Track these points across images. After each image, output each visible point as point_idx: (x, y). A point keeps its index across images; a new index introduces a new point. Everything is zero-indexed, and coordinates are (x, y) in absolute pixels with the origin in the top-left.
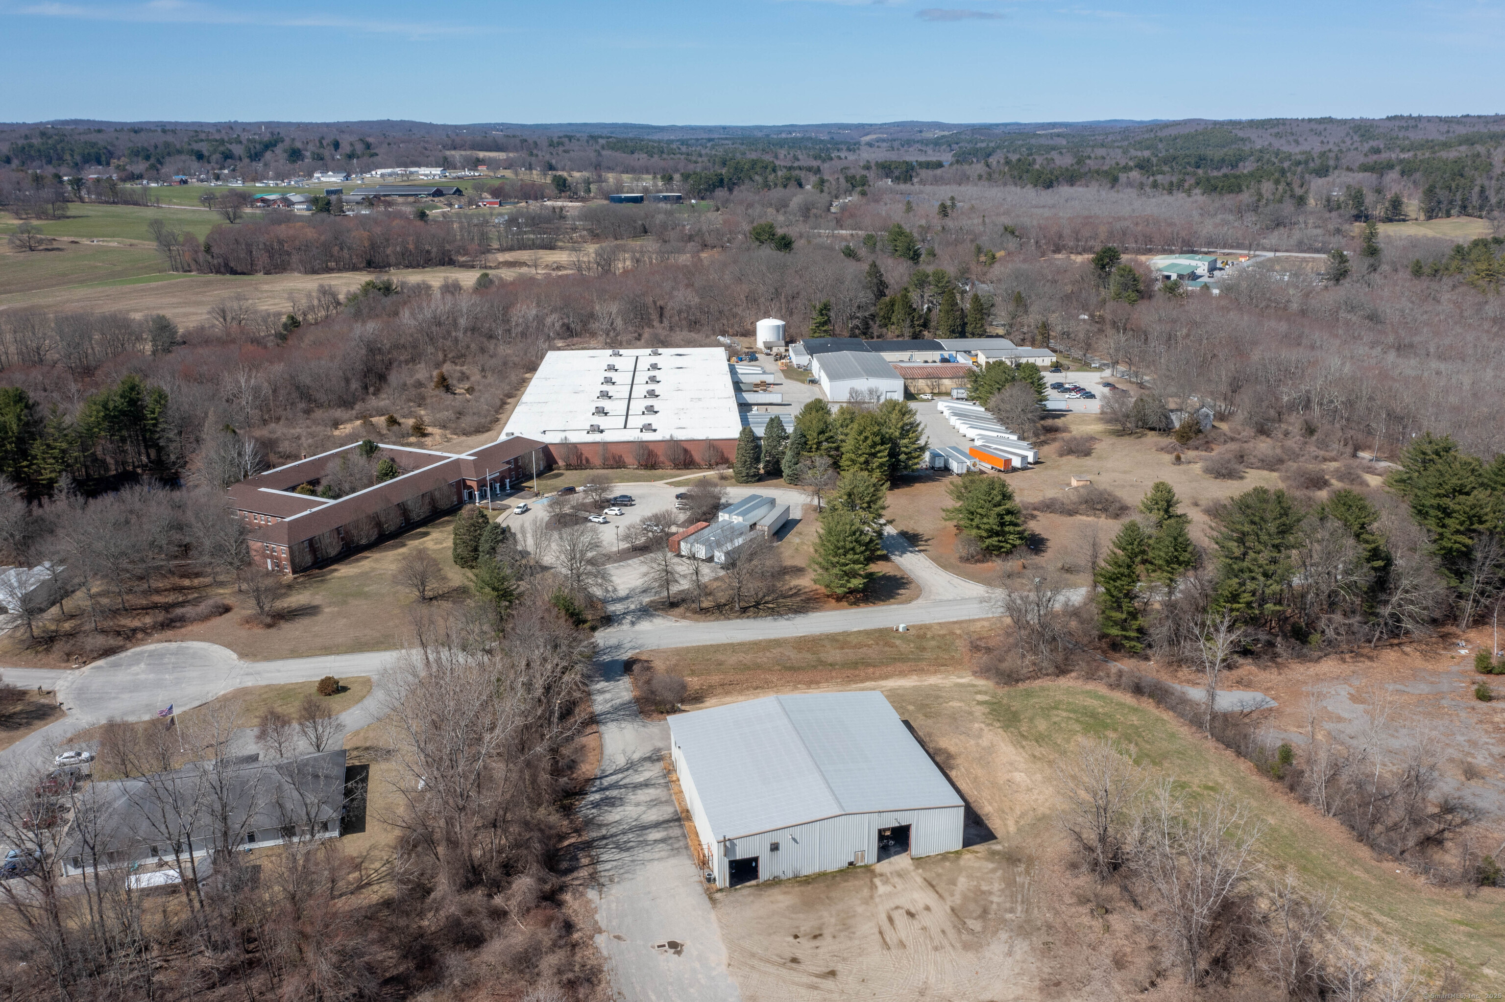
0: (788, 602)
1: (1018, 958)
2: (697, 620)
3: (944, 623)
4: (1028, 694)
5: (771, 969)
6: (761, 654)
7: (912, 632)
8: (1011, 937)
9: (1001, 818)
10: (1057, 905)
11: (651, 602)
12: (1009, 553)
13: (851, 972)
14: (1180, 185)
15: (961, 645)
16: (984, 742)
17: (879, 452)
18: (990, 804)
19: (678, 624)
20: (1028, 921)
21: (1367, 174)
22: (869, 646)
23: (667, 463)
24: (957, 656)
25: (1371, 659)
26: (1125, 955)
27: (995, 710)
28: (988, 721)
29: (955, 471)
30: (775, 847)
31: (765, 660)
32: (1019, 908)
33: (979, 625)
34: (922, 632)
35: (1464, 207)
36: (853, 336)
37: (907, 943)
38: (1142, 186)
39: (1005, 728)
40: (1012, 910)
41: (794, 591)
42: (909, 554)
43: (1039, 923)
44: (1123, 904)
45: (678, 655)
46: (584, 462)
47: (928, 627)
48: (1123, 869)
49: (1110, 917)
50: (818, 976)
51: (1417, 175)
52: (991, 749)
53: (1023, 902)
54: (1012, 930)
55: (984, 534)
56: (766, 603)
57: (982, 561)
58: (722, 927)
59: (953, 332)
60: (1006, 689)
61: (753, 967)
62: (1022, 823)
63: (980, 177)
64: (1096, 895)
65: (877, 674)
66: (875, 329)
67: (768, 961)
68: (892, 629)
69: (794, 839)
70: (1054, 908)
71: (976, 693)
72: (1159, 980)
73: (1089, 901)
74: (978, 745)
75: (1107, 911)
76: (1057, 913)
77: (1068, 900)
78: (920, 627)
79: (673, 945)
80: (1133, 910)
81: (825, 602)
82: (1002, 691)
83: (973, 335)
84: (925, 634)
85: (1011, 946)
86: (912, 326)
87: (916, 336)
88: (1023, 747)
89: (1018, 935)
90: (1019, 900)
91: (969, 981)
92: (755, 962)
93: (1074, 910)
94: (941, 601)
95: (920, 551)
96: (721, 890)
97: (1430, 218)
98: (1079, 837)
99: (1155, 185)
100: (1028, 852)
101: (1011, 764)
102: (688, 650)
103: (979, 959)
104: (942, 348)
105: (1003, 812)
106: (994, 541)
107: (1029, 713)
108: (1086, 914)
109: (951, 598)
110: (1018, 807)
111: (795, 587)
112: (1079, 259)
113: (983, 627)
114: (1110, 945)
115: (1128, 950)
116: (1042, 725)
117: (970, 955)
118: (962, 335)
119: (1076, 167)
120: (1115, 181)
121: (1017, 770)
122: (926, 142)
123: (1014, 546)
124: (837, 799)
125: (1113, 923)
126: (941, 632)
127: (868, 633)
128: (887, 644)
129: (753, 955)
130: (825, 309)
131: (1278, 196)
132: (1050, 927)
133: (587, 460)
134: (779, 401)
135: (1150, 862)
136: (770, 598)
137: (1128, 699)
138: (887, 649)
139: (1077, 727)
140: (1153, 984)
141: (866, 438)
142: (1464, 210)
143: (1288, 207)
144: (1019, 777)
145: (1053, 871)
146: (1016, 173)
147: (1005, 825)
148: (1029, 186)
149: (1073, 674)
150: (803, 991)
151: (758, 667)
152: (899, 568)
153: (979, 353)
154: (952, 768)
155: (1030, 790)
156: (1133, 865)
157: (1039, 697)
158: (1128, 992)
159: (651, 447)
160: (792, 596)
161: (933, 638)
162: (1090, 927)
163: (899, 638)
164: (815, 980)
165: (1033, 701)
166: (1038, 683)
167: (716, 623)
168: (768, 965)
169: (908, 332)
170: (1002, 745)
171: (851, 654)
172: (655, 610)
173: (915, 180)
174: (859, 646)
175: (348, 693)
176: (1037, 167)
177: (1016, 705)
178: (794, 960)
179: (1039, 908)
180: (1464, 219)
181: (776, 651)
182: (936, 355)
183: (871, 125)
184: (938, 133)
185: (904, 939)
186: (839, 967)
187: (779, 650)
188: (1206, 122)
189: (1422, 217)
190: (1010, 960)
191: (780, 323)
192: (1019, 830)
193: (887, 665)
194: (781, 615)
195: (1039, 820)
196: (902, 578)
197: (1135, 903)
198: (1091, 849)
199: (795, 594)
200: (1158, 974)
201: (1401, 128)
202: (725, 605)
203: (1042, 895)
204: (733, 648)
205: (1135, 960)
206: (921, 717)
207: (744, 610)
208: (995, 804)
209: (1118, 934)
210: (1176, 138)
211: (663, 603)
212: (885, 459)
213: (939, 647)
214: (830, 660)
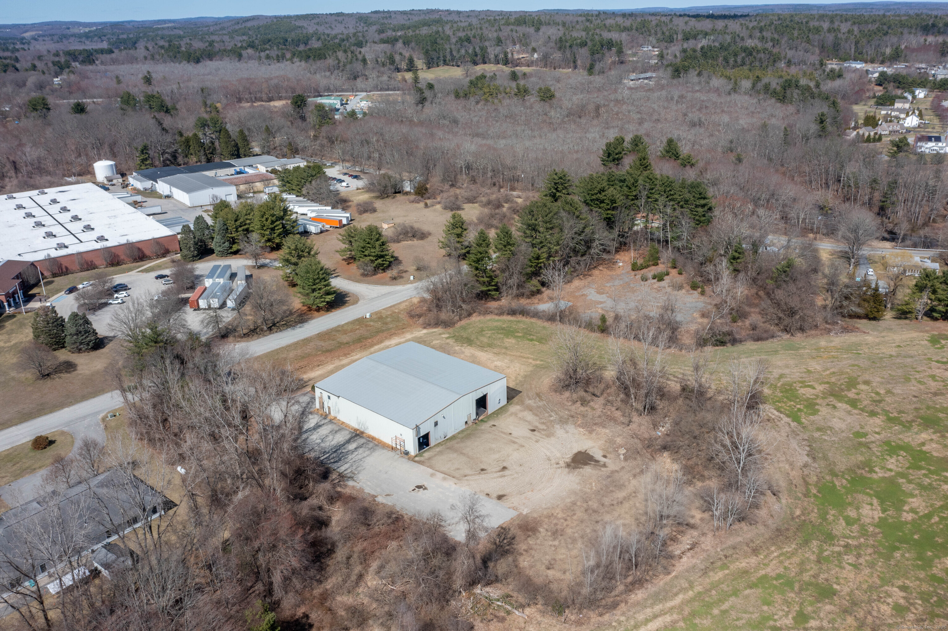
0: (291, 319)
2: (248, 341)
3: (385, 309)
4: (465, 328)
5: (475, 478)
6: (305, 348)
7: (374, 317)
8: (561, 426)
10: (566, 407)
12: (389, 266)
13: (511, 464)
14: (283, 57)
15: (404, 317)
20: (561, 418)
21: (386, 45)
22: (358, 329)
24: (406, 322)
25: (590, 275)
27: (457, 339)
28: (460, 345)
29: (314, 231)
30: (436, 424)
31: (309, 350)
32: (553, 414)
33: (404, 305)
34: (380, 315)
35: (445, 61)
36: (166, 165)
38: (260, 58)
39: (470, 345)
40: (551, 416)
41: (288, 313)
43: (566, 417)
46: (64, 270)
47: (380, 312)
49: (590, 404)
50: (500, 471)
51: (413, 44)
54: (559, 424)
55: (374, 259)
56: (278, 322)
57: (374, 274)
59: (233, 155)
60: (451, 329)
63: (146, 58)
65: (375, 342)
66: (180, 160)
67: (473, 475)
68: (363, 318)
69: (444, 417)
70: (566, 409)
71: (440, 335)
73: (576, 401)
76: (569, 410)
77: (568, 404)
78: (376, 313)
79: (419, 487)
80: (596, 398)
81: (311, 314)
82: (450, 331)
83: (245, 156)
84: (382, 316)
86: (206, 155)
87: (209, 161)
88: (487, 351)
89: (563, 425)
93: (574, 407)
94: (372, 299)
96: (415, 456)
97: (429, 68)
99: (268, 57)
101: (489, 359)
103: (557, 438)
104: (234, 166)
106: (380, 261)
107: (474, 336)
108: (581, 407)
109: (375, 296)
111: (287, 310)
112: (278, 104)
113: (406, 305)
116: (485, 340)
117: (552, 439)
118: (238, 156)
119: (209, 48)
120: (240, 56)
122: (79, 36)
123: (390, 262)
124: (451, 391)
125: (594, 406)
126: (389, 313)
127: (352, 323)
128: (367, 326)
129: (465, 475)
130: (145, 150)
131: (349, 60)
133: (67, 268)
134: (160, 211)
136: (278, 320)
137: (510, 318)
138: (369, 328)
139: (502, 336)
142: (445, 63)
143: (358, 66)
145: (552, 395)
146: (171, 54)
148: (185, 62)
149: (476, 314)
151: (309, 355)
153: (259, 166)
155: (508, 367)
157: (470, 328)
159: (113, 250)
161: (387, 317)
162: (587, 411)
163: (371, 321)
164: (501, 473)
165: (469, 330)
166: (463, 323)
167: (261, 340)
169: (203, 159)
171: (353, 336)
173: (97, 62)
174: (353, 330)
175: (57, 443)
176: (183, 49)
177: (464, 335)
178: (482, 470)
179: (560, 411)
180: (446, 67)
181: (312, 344)
182: (231, 171)
183: (25, 25)
184: (82, 30)
186: (505, 464)
188: (266, 17)
189: (425, 68)
191: (112, 163)
193: (376, 336)
194: (294, 326)
199: (291, 314)
201: (383, 18)
202: (255, 330)
203: (557, 406)
204: (288, 348)
207: (270, 329)
209: (599, 409)
210: (259, 28)
212: (281, 230)
213: (393, 321)
214: (345, 341)
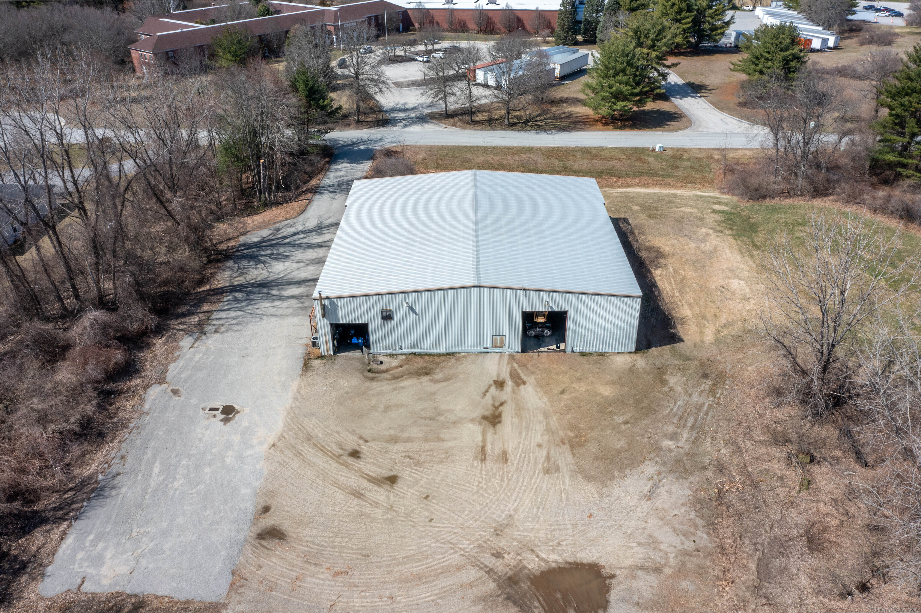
0: (558, 122)
1: (659, 504)
2: (465, 128)
3: (704, 149)
4: (775, 210)
5: (319, 460)
6: (510, 157)
7: (669, 152)
8: (659, 473)
9: (699, 324)
10: (740, 441)
11: (431, 113)
13: (417, 481)
15: (717, 168)
16: (707, 247)
17: (684, 18)
18: (691, 307)
19: (446, 130)
20: (690, 455)
22: (620, 160)
23: (503, 29)
24: (709, 177)
26: (826, 529)
27: (731, 219)
28: (718, 228)
30: (387, 315)
31: (512, 162)
32: (685, 436)
33: (739, 153)
34: (678, 154)
37: (511, 457)
39: (737, 236)
40: (674, 437)
41: (566, 115)
42: (689, 98)
43: (707, 460)
44: (839, 453)
45: (430, 150)
46: (435, 25)
47: (686, 150)
48: (849, 408)
49: (815, 469)
50: (372, 480)
52: (713, 253)
53: (693, 428)
54: (664, 463)
56: (536, 121)
58: (296, 399)
60: (751, 203)
61: (299, 454)
62: (725, 332)
64: (800, 436)
65: (620, 183)
67: (322, 450)
68: (648, 149)
69: (412, 309)
70: (735, 444)
71: (715, 203)
72: (874, 581)
73: (787, 441)
74: (698, 248)
75: (812, 460)
76: (738, 450)
77: (758, 435)
78: (679, 150)
79: (227, 410)
80: (853, 464)
81: (592, 125)
82: (745, 205)
84: (682, 155)
85: (656, 486)
88: (752, 256)
89: (671, 472)
90: (689, 424)
91: (574, 526)
92: (306, 449)
93: (763, 450)
94: (708, 133)
95: (700, 97)
96: (322, 357)
98: (789, 354)
100: (721, 367)
101: (731, 271)
102: (441, 148)
103: (601, 495)
105: (704, 318)
107: (771, 225)
108: (779, 459)
109: (719, 131)
110: (724, 315)
111: (568, 112)
113: (745, 155)
114: (806, 510)
115: (834, 522)
116: (782, 238)
117: (591, 488)
121: (737, 277)
124: (478, 269)
125: (819, 477)
126: (699, 156)
127: (622, 150)
128: (639, 160)
129: (309, 438)
132: (721, 469)
133: (438, 24)
135: (894, 404)
136: (541, 118)
138: (638, 164)
140: (864, 588)
141: (674, 5)
144: (738, 285)
145: (748, 395)
147: (702, 332)
149: (831, 198)
150: (340, 496)
152: (676, 107)
154: (658, 267)
155: (746, 299)
156: (863, 404)
157: (786, 213)
158: (819, 592)
159: (490, 15)
160: (562, 118)
161: (688, 159)
162: (782, 478)
163: (654, 156)
164: (365, 484)
165: (776, 216)
166: (789, 201)
167: (480, 132)
168: (320, 454)
170: (727, 251)
171: (598, 164)
172: (431, 119)
174: (611, 159)
177: (756, 218)
178: (355, 454)
179: (713, 439)
181: (525, 156)
185: (510, 451)
186: (406, 473)
187: (530, 155)
190: (646, 505)
192: (717, 340)
193: (632, 178)
194: (545, 131)
195: (749, 332)
196: (675, 113)
197: (859, 456)
198: (804, 373)
199: (567, 118)
200: (875, 571)
202: (497, 120)
203: (723, 424)
205: (840, 540)
206: (643, 216)
207: (512, 125)
208: (697, 309)
209: (822, 496)
211: (441, 115)
212: (688, 26)
213: (692, 168)
